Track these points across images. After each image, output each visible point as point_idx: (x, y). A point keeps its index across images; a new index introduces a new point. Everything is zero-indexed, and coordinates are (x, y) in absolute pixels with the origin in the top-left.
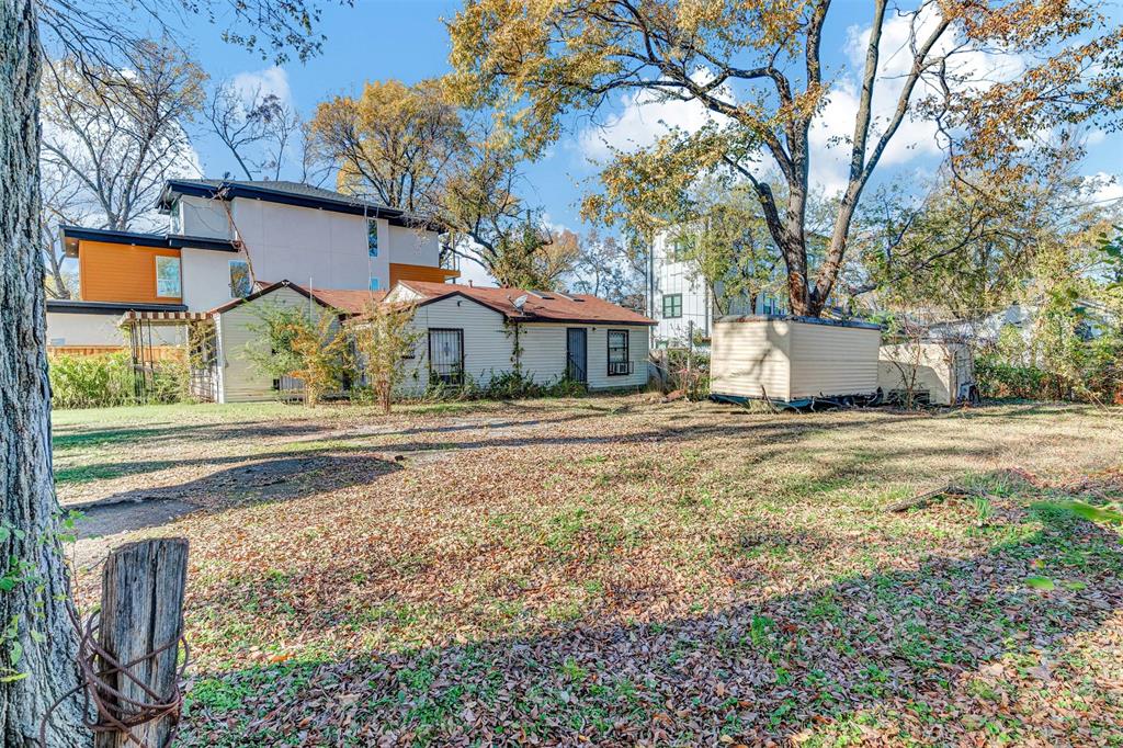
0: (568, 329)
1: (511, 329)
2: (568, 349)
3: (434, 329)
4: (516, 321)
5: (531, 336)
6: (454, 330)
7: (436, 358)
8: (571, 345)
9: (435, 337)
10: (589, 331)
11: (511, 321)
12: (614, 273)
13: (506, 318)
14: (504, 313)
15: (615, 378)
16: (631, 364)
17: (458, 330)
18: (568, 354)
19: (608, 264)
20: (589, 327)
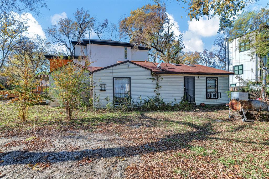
0: (185, 77)
1: (154, 77)
2: (185, 86)
3: (116, 78)
4: (157, 74)
5: (165, 81)
6: (126, 78)
7: (118, 90)
8: (186, 85)
9: (117, 81)
10: (196, 78)
11: (154, 74)
12: (212, 63)
13: (152, 72)
14: (151, 70)
15: (211, 100)
16: (219, 94)
17: (128, 78)
18: (185, 89)
19: (210, 60)
20: (196, 77)
